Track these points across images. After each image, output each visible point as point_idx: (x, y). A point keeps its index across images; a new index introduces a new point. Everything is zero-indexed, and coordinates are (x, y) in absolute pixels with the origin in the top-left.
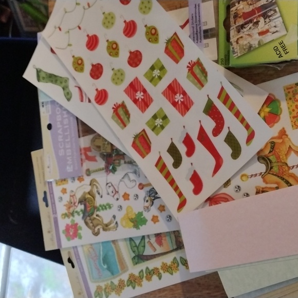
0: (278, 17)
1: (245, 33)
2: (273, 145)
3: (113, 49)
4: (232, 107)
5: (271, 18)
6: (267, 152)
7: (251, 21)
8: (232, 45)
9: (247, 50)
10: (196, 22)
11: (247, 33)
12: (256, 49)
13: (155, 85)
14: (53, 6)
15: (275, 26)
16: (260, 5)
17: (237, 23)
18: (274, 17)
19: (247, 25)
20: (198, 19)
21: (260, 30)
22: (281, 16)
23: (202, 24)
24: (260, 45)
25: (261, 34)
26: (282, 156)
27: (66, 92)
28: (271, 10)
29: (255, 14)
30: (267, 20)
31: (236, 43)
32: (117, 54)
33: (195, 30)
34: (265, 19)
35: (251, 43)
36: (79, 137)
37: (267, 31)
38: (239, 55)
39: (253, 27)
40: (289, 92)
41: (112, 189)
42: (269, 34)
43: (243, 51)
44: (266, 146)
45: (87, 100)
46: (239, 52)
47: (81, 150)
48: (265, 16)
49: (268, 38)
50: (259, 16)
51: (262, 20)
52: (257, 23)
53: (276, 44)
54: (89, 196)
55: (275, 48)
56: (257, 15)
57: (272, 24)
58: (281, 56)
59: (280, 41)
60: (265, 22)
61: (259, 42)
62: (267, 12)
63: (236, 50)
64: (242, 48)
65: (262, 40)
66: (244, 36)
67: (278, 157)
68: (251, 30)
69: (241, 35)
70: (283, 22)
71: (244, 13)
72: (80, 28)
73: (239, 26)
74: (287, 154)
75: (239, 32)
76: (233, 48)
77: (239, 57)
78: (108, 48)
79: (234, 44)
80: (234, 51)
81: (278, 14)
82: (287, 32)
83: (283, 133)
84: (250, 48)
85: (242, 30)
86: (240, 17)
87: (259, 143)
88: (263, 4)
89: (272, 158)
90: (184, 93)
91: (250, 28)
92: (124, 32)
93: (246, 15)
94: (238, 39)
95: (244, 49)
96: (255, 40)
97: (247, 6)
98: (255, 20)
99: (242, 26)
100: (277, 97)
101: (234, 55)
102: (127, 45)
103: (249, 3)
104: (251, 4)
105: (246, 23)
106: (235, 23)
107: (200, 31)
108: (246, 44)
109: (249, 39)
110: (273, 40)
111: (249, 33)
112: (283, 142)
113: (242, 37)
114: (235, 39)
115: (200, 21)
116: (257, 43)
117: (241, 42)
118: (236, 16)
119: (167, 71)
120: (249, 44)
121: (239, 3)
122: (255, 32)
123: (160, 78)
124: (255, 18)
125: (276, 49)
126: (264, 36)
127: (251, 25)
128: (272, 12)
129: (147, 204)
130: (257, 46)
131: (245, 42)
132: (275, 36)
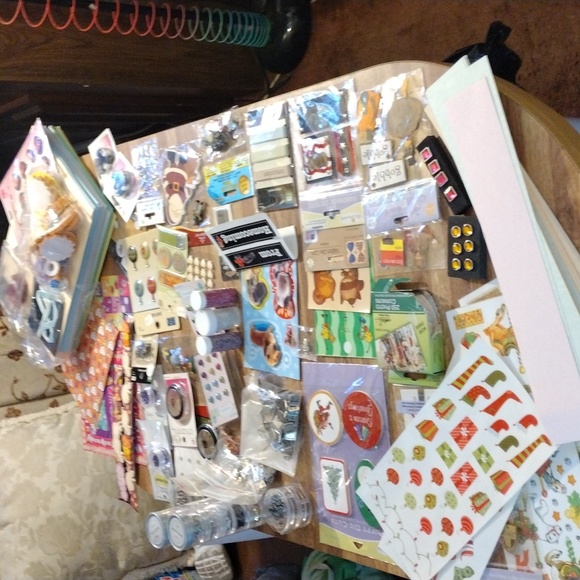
1: (411, 358)
2: (496, 341)
3: (430, 501)
4: (465, 376)
6: (501, 347)
7: (404, 353)
8: (418, 371)
9: (421, 357)
11: (411, 356)
12: (421, 350)
13: (456, 457)
14: (401, 570)
15: (408, 332)
16: (395, 345)
17: (405, 365)
18: (402, 333)
19: (407, 356)
21: (410, 345)
22: (402, 327)
23: (415, 401)
24: (418, 345)
25: (412, 344)
26: (503, 332)
27: (466, 575)
28: (398, 335)
29: (400, 349)
32: (434, 498)
35: (417, 353)
36: (506, 568)
37: (410, 339)
39: (408, 351)
41: (551, 535)
42: (412, 338)
43: (422, 361)
44: (497, 347)
45: (471, 545)
46: (423, 365)
47: (519, 570)
48: (401, 340)
49: (414, 338)
50: (401, 345)
51: (404, 343)
53: (417, 332)
54: (562, 571)
56: (401, 347)
57: (406, 335)
59: (416, 329)
60: (405, 340)
61: (416, 346)
62: (399, 339)
64: (420, 361)
66: (413, 359)
67: (504, 336)
68: (410, 353)
69: (412, 362)
70: (405, 325)
72: (415, 539)
73: (407, 363)
74: (502, 328)
75: (411, 364)
77: (426, 365)
78: (430, 507)
79: (418, 368)
81: (401, 329)
82: (411, 322)
83: (487, 331)
84: (420, 354)
85: (410, 361)
86: (402, 361)
87: (492, 353)
89: (505, 342)
90: (460, 426)
91: (408, 354)
92: (418, 485)
94: (415, 365)
95: (421, 359)
96: (415, 349)
98: (404, 349)
99: (407, 360)
100: (463, 336)
102: (428, 484)
106: (405, 367)
108: (418, 358)
109: (415, 355)
112: (493, 331)
113: (414, 361)
114: (415, 367)
116: (417, 348)
117: (417, 363)
119: (445, 442)
120: (418, 356)
122: (411, 349)
123: (450, 451)
125: (421, 332)
126: (413, 342)
127: (406, 353)
128: (400, 334)
129: (560, 490)
130: (419, 348)
132: (413, 333)
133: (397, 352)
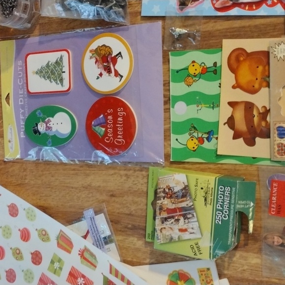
0: (195, 222)
1: (168, 225)
3: (18, 254)
5: (189, 220)
7: (173, 217)
8: (156, 232)
9: (168, 240)
10: (95, 232)
11: (170, 226)
12: (175, 242)
13: (59, 276)
15: (192, 228)
16: (181, 206)
17: (161, 215)
18: (192, 220)
19: (170, 220)
20: (96, 230)
21: (180, 227)
22: (198, 221)
23: (100, 233)
24: (180, 240)
25: (181, 230)
28: (190, 213)
29: (177, 212)
30: (186, 221)
31: (159, 231)
32: (22, 258)
33: (96, 239)
34: (185, 219)
35: (172, 236)
37: (185, 230)
38: (162, 242)
39: (174, 223)
40: (202, 274)
42: (187, 232)
43: (165, 240)
46: (162, 239)
48: (185, 216)
49: (186, 236)
50: (180, 215)
52: (178, 220)
53: (193, 243)
55: (192, 247)
56: (178, 214)
57: (190, 225)
58: (195, 254)
59: (196, 241)
60: (185, 222)
61: (179, 237)
62: (186, 214)
63: (159, 237)
64: (165, 237)
65: (181, 237)
66: (167, 228)
68: (173, 224)
69: (164, 226)
70: (199, 227)
71: (167, 208)
73: (163, 218)
75: (163, 223)
76: (157, 235)
77: (161, 244)
78: (13, 254)
79: (159, 232)
80: (158, 238)
81: (195, 219)
82: (202, 236)
84: (171, 240)
85: (165, 222)
86: (164, 211)
88: (183, 206)
90: (84, 276)
91: (172, 223)
92: (22, 238)
93: (169, 211)
94: (162, 229)
95: (167, 239)
96: (176, 234)
97: (171, 204)
98: (176, 218)
99: (166, 219)
101: (158, 241)
102: (27, 249)
103: (173, 201)
104: (173, 203)
105: (169, 218)
106: (160, 214)
107: (100, 238)
108: (168, 235)
109: (171, 232)
110: (190, 239)
111: (171, 227)
113: (165, 228)
114: (160, 228)
115: (97, 231)
116: (177, 237)
117: (164, 231)
118: (161, 209)
119: (64, 262)
120: (170, 236)
121: (164, 199)
122: (176, 227)
123: (61, 269)
124: (177, 215)
126: (183, 233)
127: (173, 220)
128: (191, 216)
130: (177, 240)
131: (167, 234)
132: (192, 236)
133: (173, 206)
